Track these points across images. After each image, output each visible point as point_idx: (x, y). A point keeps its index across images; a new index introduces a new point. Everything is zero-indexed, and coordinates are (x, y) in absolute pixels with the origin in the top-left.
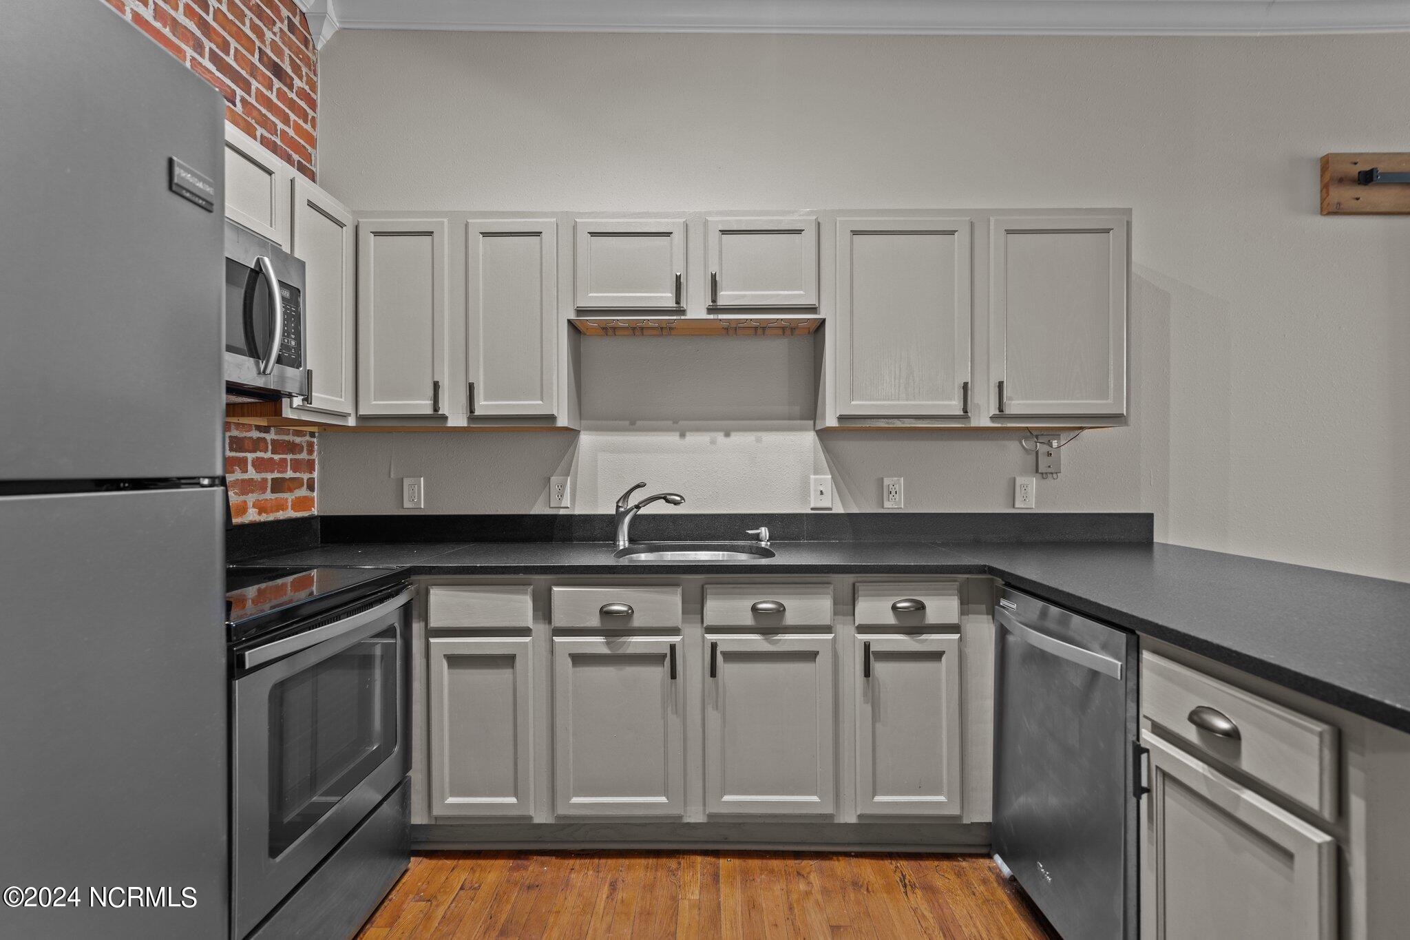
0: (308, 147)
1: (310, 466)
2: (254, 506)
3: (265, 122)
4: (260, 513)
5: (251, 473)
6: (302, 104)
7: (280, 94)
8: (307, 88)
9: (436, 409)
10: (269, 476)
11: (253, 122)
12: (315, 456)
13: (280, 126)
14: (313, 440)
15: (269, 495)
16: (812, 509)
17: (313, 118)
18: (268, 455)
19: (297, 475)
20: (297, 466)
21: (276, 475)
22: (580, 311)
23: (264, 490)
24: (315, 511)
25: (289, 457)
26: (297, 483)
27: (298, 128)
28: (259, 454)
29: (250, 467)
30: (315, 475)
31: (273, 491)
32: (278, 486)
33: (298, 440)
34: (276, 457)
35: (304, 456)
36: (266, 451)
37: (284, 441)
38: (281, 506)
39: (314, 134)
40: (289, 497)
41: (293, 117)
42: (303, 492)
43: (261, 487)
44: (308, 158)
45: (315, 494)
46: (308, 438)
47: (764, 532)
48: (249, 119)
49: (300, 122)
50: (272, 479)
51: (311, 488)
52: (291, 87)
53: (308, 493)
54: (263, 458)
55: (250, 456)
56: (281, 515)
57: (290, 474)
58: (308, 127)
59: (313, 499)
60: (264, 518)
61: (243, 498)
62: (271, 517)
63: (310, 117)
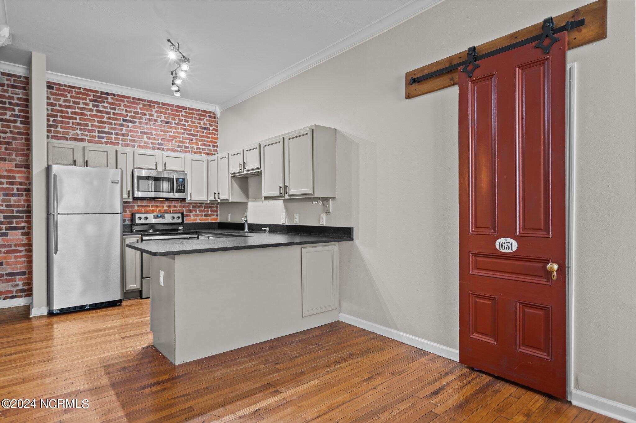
0: (215, 140)
1: (217, 211)
2: (199, 219)
3: (202, 141)
4: (201, 221)
5: (198, 212)
6: (214, 132)
7: (206, 133)
8: (215, 128)
9: (215, 198)
10: (204, 213)
11: (198, 142)
12: (219, 209)
13: (206, 139)
14: (217, 205)
15: (203, 217)
16: (282, 223)
17: (217, 134)
18: (203, 209)
19: (212, 213)
20: (212, 211)
21: (205, 213)
22: (232, 174)
23: (202, 216)
24: (219, 221)
25: (210, 209)
26: (213, 215)
27: (212, 138)
28: (200, 209)
29: (198, 211)
30: (219, 213)
31: (205, 216)
32: (205, 215)
33: (213, 205)
34: (206, 209)
35: (215, 209)
36: (202, 208)
37: (208, 206)
38: (208, 220)
39: (218, 137)
40: (210, 218)
41: (210, 136)
42: (215, 217)
43: (201, 215)
44: (216, 143)
45: (219, 217)
46: (216, 205)
47: (267, 229)
48: (197, 142)
49: (213, 136)
50: (204, 214)
51: (217, 215)
52: (209, 130)
53: (216, 217)
54: (202, 210)
55: (198, 209)
56: (207, 221)
57: (210, 213)
58: (216, 136)
59: (218, 219)
60: (202, 222)
61: (196, 217)
62: (204, 222)
63: (216, 134)
